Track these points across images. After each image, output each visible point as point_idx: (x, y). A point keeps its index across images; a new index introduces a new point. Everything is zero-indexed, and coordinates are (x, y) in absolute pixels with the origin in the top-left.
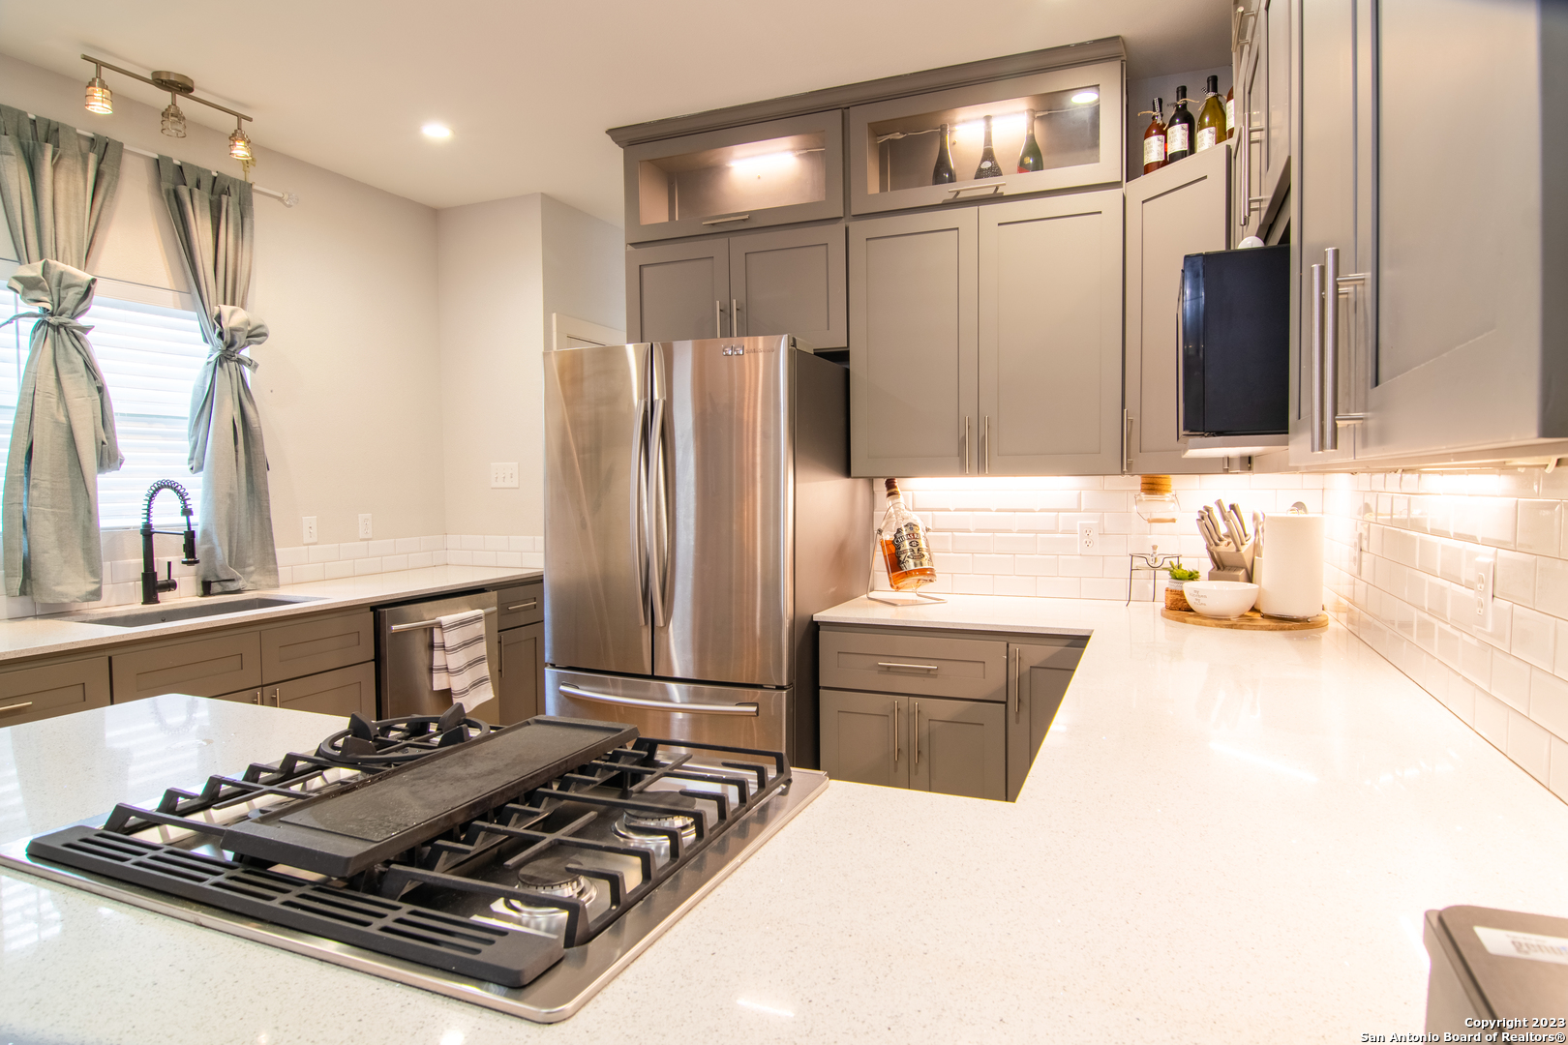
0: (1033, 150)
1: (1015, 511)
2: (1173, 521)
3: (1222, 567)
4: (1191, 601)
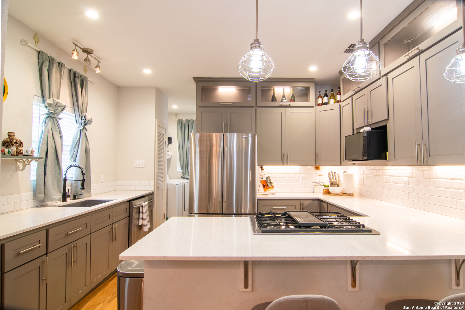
0: (293, 96)
1: (287, 173)
2: (323, 175)
3: (332, 184)
4: (330, 191)
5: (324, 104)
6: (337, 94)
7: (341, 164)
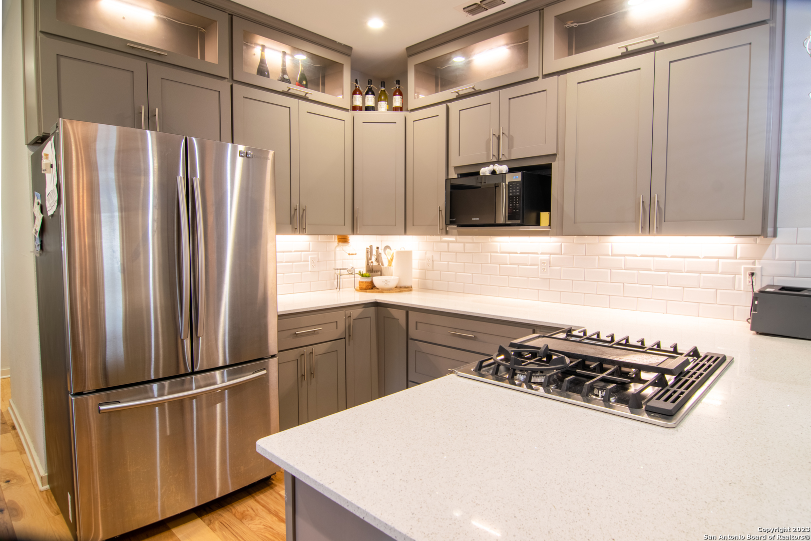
0: (303, 76)
2: (356, 254)
3: (371, 271)
5: (368, 109)
6: (395, 95)
7: (405, 233)
